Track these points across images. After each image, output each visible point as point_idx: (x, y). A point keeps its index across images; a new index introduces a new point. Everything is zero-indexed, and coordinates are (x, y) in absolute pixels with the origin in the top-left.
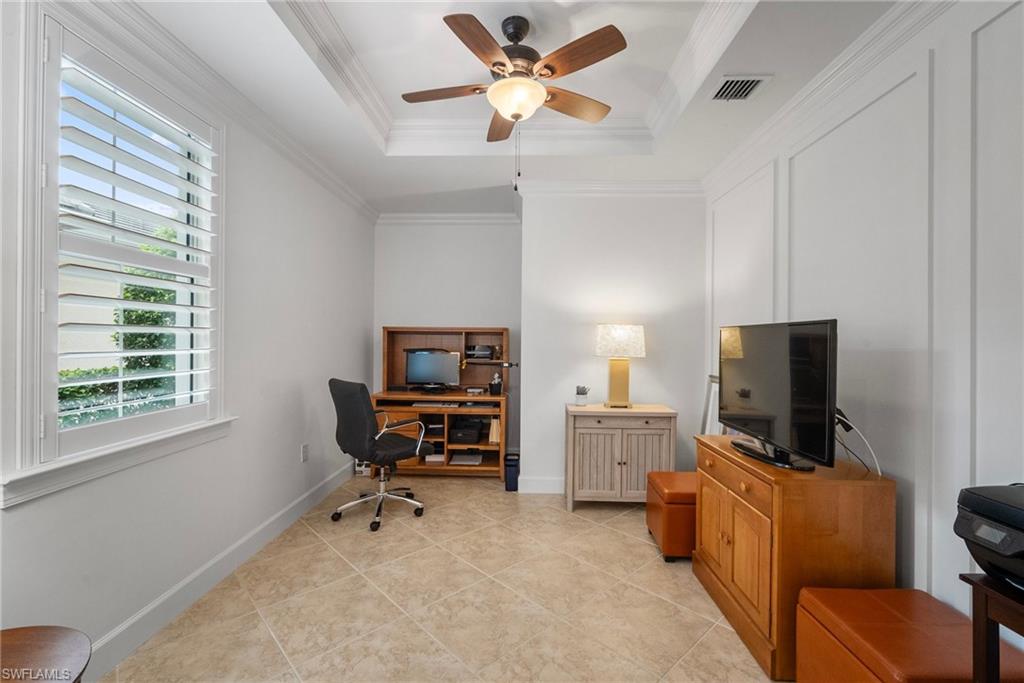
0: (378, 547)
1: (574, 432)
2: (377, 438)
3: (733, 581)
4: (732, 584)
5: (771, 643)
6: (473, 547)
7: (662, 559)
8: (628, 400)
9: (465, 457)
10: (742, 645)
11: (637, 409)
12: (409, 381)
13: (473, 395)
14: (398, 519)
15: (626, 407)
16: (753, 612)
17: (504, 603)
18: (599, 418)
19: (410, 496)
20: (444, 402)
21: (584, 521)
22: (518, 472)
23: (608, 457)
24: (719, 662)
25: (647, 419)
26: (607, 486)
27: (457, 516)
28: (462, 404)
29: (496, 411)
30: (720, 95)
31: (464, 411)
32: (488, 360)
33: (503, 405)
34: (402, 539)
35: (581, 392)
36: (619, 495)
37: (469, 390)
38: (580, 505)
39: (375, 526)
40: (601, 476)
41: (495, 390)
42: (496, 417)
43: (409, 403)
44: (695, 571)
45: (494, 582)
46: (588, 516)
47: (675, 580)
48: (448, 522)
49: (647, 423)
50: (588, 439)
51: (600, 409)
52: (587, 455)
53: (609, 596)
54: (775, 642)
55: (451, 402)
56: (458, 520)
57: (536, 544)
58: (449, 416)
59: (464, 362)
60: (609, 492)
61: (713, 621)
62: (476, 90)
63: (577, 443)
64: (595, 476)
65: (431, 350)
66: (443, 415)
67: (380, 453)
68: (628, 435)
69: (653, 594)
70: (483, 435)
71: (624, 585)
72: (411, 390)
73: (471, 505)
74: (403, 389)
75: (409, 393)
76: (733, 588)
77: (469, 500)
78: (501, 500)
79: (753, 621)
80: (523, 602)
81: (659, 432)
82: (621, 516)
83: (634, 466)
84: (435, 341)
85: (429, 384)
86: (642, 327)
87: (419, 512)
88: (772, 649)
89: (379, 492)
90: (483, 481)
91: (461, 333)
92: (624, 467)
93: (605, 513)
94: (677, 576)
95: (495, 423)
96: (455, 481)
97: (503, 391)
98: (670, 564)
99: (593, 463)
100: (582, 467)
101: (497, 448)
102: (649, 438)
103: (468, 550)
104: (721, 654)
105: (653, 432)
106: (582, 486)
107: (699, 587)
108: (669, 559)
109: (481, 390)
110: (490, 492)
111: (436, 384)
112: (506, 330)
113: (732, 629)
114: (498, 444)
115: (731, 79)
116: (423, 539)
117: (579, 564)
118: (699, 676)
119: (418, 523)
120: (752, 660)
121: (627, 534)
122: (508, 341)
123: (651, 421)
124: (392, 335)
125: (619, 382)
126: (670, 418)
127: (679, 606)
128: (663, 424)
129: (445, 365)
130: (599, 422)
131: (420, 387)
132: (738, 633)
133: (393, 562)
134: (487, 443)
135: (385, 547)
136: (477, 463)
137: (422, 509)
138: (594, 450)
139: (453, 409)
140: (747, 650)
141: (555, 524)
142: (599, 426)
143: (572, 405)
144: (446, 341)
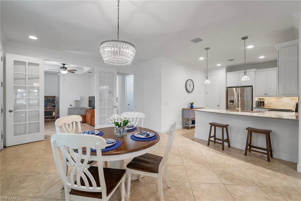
15: (78, 107)
29: (54, 110)
32: (52, 102)
35: (71, 105)
51: (73, 107)
63: (70, 112)
68: (78, 111)
91: (46, 97)
109: (51, 107)
112: (55, 96)
114: (55, 115)
126: (84, 108)
134: (52, 116)
138: (73, 113)
142: (74, 110)
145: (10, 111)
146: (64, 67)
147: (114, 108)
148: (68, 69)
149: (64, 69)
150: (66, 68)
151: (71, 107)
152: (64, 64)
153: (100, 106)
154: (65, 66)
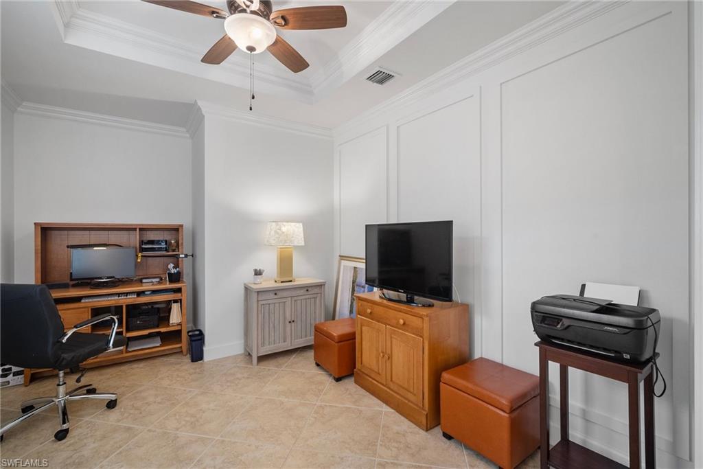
0: (76, 456)
1: (258, 303)
2: (64, 341)
3: (391, 380)
4: (391, 383)
5: (425, 411)
6: (187, 419)
7: (333, 381)
8: (292, 276)
9: (147, 340)
10: (403, 418)
11: (299, 282)
12: (73, 277)
13: (150, 284)
14: (87, 419)
15: (291, 281)
16: (410, 396)
17: (242, 455)
18: (275, 292)
19: (93, 391)
20: (119, 295)
21: (269, 370)
22: (203, 344)
23: (282, 318)
24: (398, 433)
25: (307, 288)
26: (282, 340)
27: (156, 396)
28: (139, 294)
29: (177, 296)
30: (370, 78)
31: (143, 299)
32: (164, 253)
33: (186, 290)
34: (104, 437)
35: (258, 273)
36: (289, 345)
37: (144, 281)
38: (262, 359)
39: (61, 435)
40: (277, 334)
41: (174, 278)
42: (177, 301)
43: (78, 299)
44: (356, 382)
45: (223, 441)
46: (270, 366)
47: (348, 392)
48: (148, 404)
49: (307, 290)
50: (267, 308)
51: (271, 284)
52: (267, 320)
53: (315, 418)
54: (427, 409)
55: (127, 294)
56: (159, 399)
57: (242, 398)
58: (127, 306)
59: (140, 255)
60: (283, 344)
61: (380, 409)
62: (214, 12)
63: (259, 312)
64: (273, 334)
66: (122, 306)
67: (67, 356)
68: (295, 301)
69: (340, 406)
70: (161, 319)
71: (321, 406)
72: (74, 286)
73: (165, 383)
75: (71, 289)
76: (392, 386)
77: (162, 379)
78: (192, 371)
79: (409, 401)
80: (257, 447)
81: (315, 296)
82: (293, 358)
83: (299, 322)
84: (100, 237)
85: (101, 278)
86: (301, 224)
87: (111, 405)
88: (426, 413)
89: (57, 397)
90: (165, 359)
91: (135, 229)
92: (293, 324)
93: (281, 360)
94: (348, 389)
95: (175, 307)
96: (135, 365)
97: (183, 279)
98: (340, 382)
99: (271, 325)
100: (263, 329)
101: (178, 328)
102: (308, 301)
103: (183, 423)
104: (396, 428)
105: (311, 296)
106: (263, 344)
107: (363, 392)
108: (338, 380)
109: (158, 280)
110: (178, 366)
111: (108, 278)
112: (182, 226)
113: (393, 411)
114: (180, 324)
115: (381, 70)
116: (129, 429)
117: (283, 403)
118: (394, 447)
119: (114, 415)
120: (411, 424)
121: (304, 371)
122: (182, 235)
123: (310, 289)
124: (45, 231)
125: (285, 264)
126: (320, 286)
127: (360, 408)
128: (317, 290)
130: (276, 294)
131: (88, 282)
132: (397, 412)
133: (104, 463)
134: (168, 325)
135: (86, 452)
136: (159, 345)
137: (116, 400)
138: (272, 316)
139: (132, 299)
140: (406, 420)
141: (248, 378)
142: (276, 297)
143: (251, 284)
144: (114, 236)
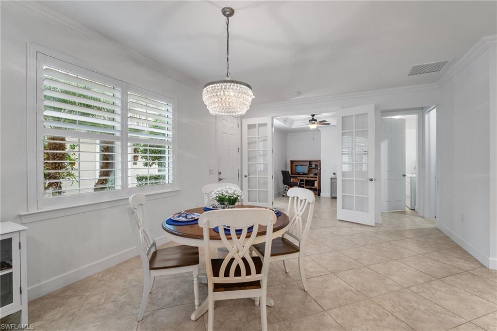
12: (296, 172)
13: (311, 175)
20: (304, 177)
22: (320, 192)
28: (308, 177)
31: (308, 179)
32: (315, 168)
33: (318, 178)
35: (334, 174)
41: (316, 174)
42: (316, 180)
43: (296, 177)
58: (305, 180)
59: (309, 168)
65: (301, 165)
70: (313, 185)
72: (297, 174)
74: (295, 174)
84: (302, 163)
91: (308, 161)
95: (316, 182)
97: (318, 175)
100: (333, 190)
106: (333, 194)
109: (313, 174)
111: (302, 173)
112: (318, 160)
114: (317, 186)
122: (319, 163)
124: (292, 162)
129: (304, 169)
131: (299, 174)
139: (306, 178)
144: (305, 163)
145: (246, 176)
146: (313, 120)
147: (369, 181)
148: (318, 121)
149: (313, 122)
150: (316, 120)
151: (334, 176)
152: (313, 115)
153: (343, 177)
154: (315, 118)
